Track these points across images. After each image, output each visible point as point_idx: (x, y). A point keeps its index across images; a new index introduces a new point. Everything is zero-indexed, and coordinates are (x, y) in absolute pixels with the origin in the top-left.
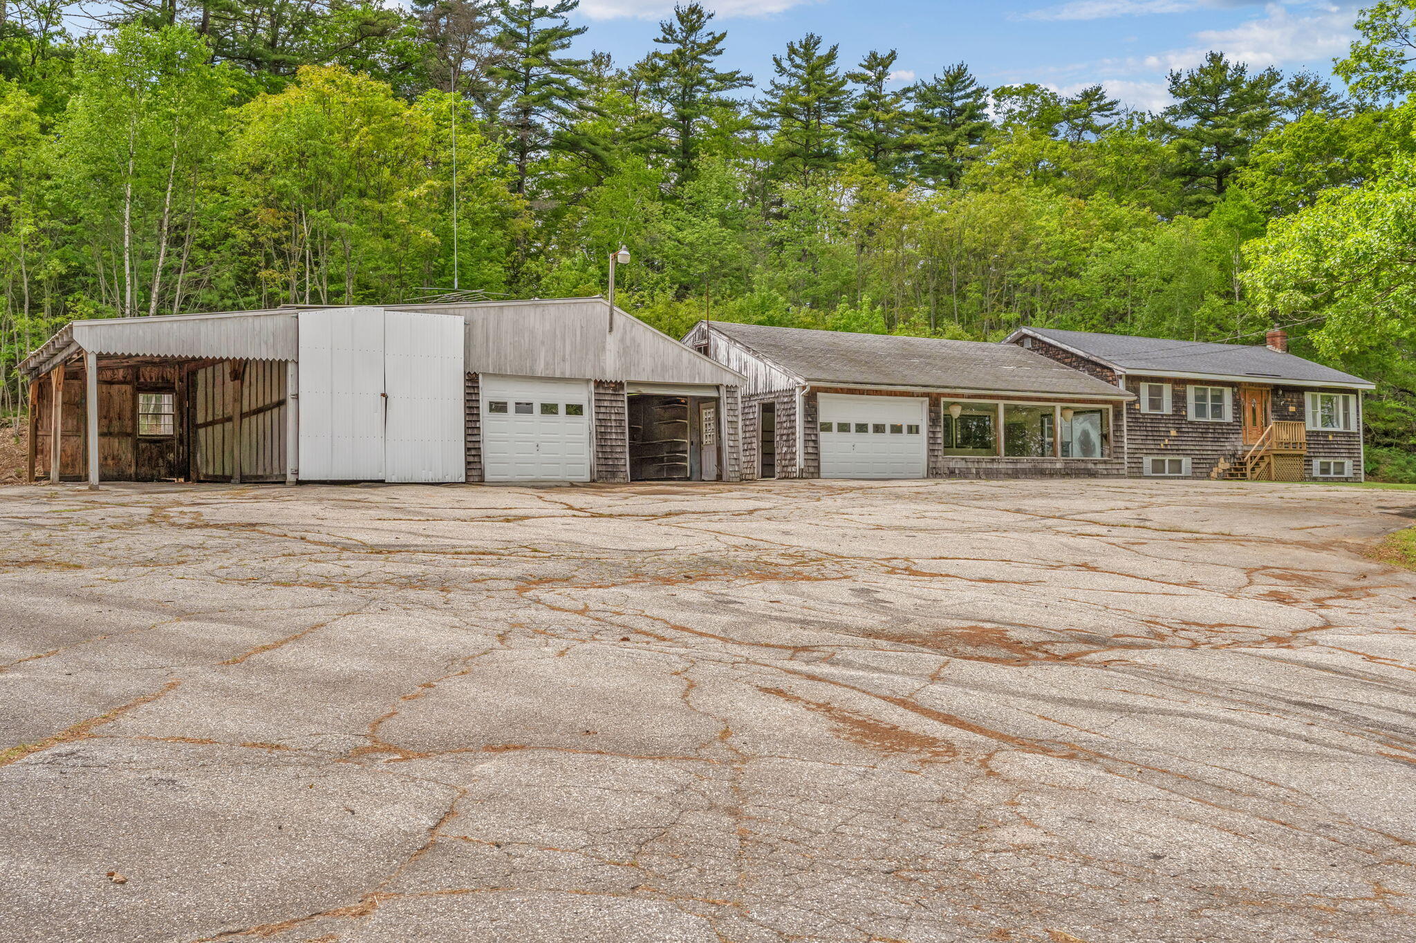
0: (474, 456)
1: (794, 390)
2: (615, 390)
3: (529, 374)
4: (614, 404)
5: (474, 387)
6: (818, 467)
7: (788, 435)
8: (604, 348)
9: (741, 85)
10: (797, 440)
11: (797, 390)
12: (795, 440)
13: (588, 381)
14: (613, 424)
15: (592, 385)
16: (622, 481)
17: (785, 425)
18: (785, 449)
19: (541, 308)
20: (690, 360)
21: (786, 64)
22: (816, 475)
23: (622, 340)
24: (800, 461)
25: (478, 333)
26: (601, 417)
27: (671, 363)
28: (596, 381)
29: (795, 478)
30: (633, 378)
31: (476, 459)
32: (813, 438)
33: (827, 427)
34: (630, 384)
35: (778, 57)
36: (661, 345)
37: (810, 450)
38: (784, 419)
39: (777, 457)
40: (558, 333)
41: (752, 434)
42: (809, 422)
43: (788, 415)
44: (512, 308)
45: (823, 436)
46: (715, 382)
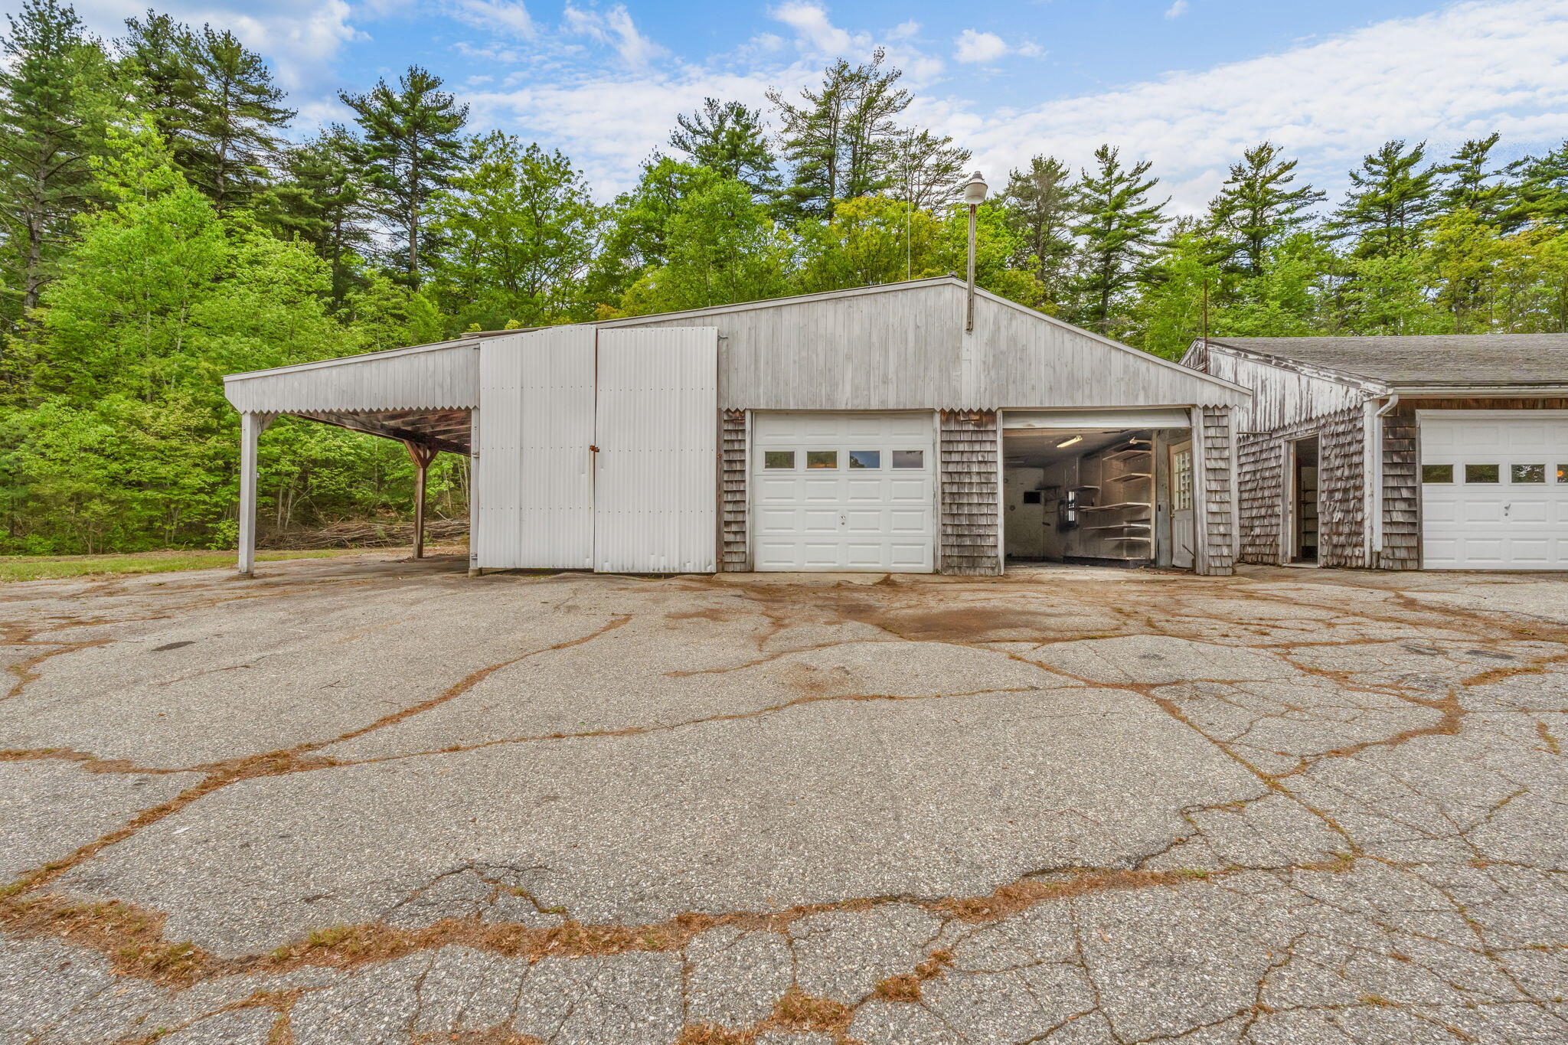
0: (735, 533)
1: (1359, 409)
2: (978, 423)
3: (826, 406)
4: (977, 448)
5: (737, 431)
6: (1418, 549)
7: (1346, 490)
8: (958, 358)
9: (1314, 201)
10: (1367, 500)
11: (1367, 407)
12: (1361, 500)
13: (931, 412)
14: (975, 479)
15: (937, 418)
16: (989, 572)
17: (1339, 473)
18: (1338, 516)
19: (847, 303)
20: (1126, 367)
21: (1364, 175)
22: (1411, 565)
23: (993, 342)
24: (1374, 536)
25: (742, 350)
26: (952, 468)
27: (1087, 374)
28: (943, 412)
29: (1362, 568)
30: (1012, 403)
31: (739, 538)
32: (1405, 494)
33: (1441, 474)
34: (1009, 414)
35: (1355, 172)
36: (1068, 345)
37: (1398, 517)
38: (1338, 462)
39: (1321, 529)
40: (874, 339)
41: (1274, 491)
42: (1394, 465)
43: (1345, 456)
44: (795, 309)
45: (1430, 492)
46: (1180, 401)
